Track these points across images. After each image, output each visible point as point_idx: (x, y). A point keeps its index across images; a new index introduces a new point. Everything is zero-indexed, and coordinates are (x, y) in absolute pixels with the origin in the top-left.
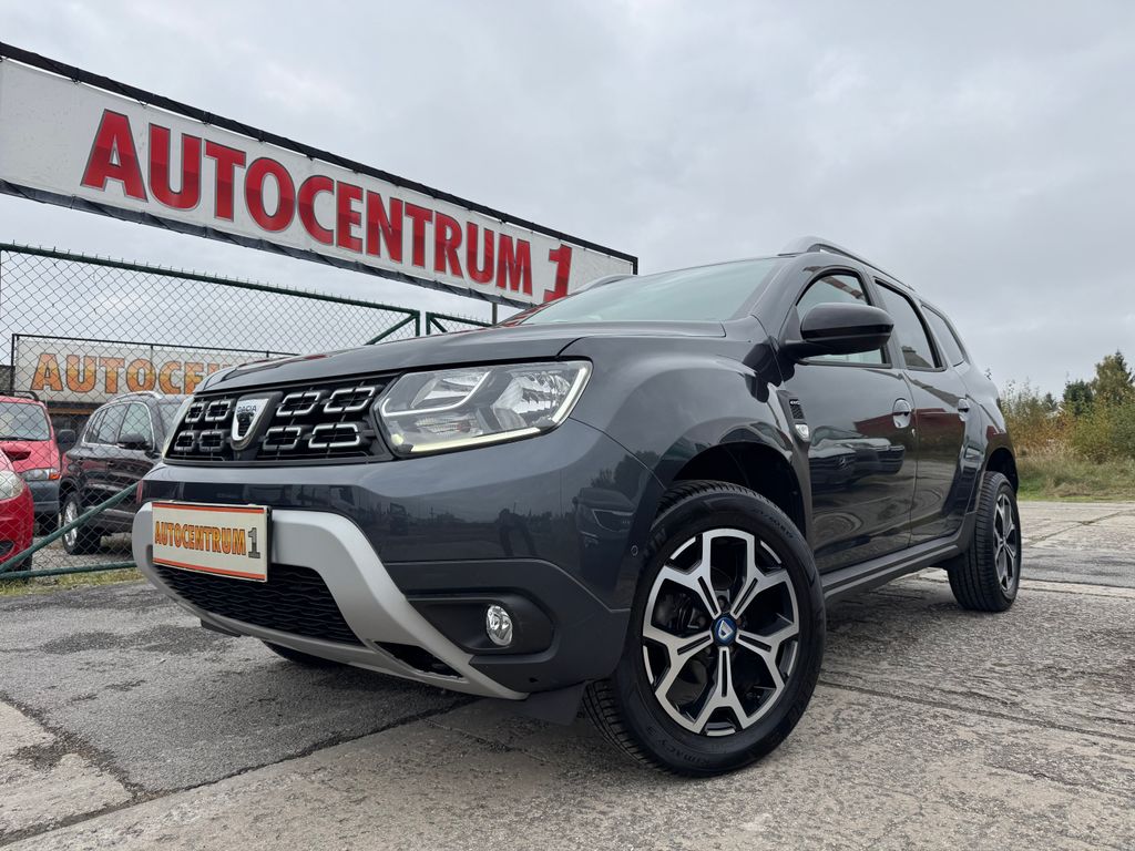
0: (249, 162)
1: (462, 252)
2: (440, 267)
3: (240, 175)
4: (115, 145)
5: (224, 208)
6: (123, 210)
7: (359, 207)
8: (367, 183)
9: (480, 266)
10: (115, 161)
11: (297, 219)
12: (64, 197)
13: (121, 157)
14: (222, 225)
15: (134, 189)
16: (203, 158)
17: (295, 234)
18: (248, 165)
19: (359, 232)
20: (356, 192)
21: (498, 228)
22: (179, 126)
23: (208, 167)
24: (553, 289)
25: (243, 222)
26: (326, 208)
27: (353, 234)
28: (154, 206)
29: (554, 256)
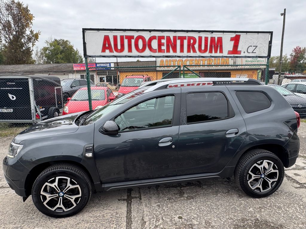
0: (135, 38)
1: (196, 46)
2: (189, 51)
3: (133, 41)
4: (107, 42)
5: (130, 50)
6: (109, 56)
7: (164, 41)
8: (166, 34)
9: (203, 48)
10: (107, 46)
11: (147, 48)
12: (98, 56)
13: (108, 45)
14: (130, 54)
15: (111, 51)
16: (125, 40)
17: (147, 52)
18: (135, 39)
19: (164, 48)
20: (163, 37)
21: (209, 36)
22: (119, 34)
23: (126, 41)
24: (231, 50)
25: (135, 52)
26: (155, 44)
27: (162, 49)
28: (115, 53)
29: (232, 39)
